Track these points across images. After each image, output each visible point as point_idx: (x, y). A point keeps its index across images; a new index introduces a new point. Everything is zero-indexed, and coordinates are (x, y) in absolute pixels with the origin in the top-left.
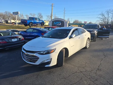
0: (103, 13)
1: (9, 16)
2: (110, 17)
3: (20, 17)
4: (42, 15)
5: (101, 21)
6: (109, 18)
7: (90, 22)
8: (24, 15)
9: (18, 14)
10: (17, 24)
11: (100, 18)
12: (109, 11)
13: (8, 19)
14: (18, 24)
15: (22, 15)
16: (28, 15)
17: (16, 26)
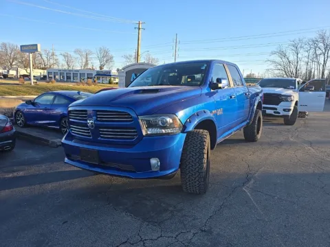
0: (284, 50)
1: (12, 56)
2: (303, 59)
3: (45, 59)
4: (111, 53)
5: (277, 72)
6: (299, 63)
7: (249, 73)
8: (57, 53)
9: (36, 50)
10: (33, 80)
11: (275, 62)
12: (300, 44)
13: (11, 64)
14: (35, 81)
15: (53, 55)
16: (69, 53)
17: (30, 87)
